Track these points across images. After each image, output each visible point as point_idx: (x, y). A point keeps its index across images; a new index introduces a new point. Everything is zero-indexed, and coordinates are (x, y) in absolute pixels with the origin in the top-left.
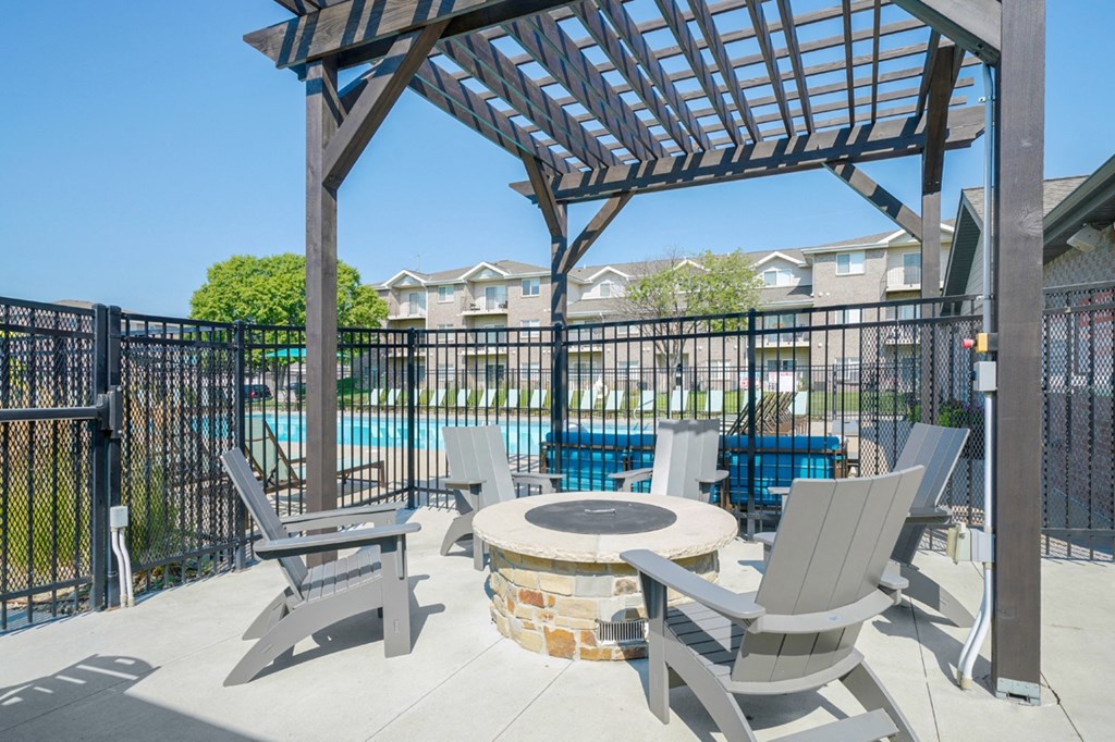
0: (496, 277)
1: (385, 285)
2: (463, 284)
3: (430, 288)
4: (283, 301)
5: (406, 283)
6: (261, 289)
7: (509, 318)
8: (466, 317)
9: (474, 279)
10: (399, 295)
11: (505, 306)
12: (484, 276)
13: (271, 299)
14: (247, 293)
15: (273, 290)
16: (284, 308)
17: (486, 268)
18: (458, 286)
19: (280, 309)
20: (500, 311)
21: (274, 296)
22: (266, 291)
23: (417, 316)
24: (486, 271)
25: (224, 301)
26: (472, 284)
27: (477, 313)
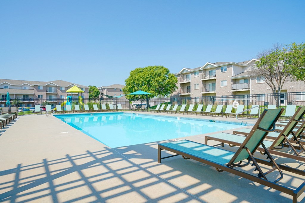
0: (212, 67)
1: (179, 73)
2: (201, 70)
3: (192, 73)
4: (146, 79)
5: (185, 72)
6: (140, 76)
7: (216, 80)
8: (203, 81)
9: (206, 68)
10: (183, 76)
11: (215, 76)
12: (208, 67)
13: (143, 79)
14: (137, 77)
15: (143, 76)
16: (146, 81)
17: (209, 64)
18: (200, 71)
19: (145, 81)
20: (213, 78)
21: (143, 78)
22: (141, 77)
23: (188, 82)
24: (209, 65)
25: (133, 80)
26: (205, 70)
27: (206, 79)
